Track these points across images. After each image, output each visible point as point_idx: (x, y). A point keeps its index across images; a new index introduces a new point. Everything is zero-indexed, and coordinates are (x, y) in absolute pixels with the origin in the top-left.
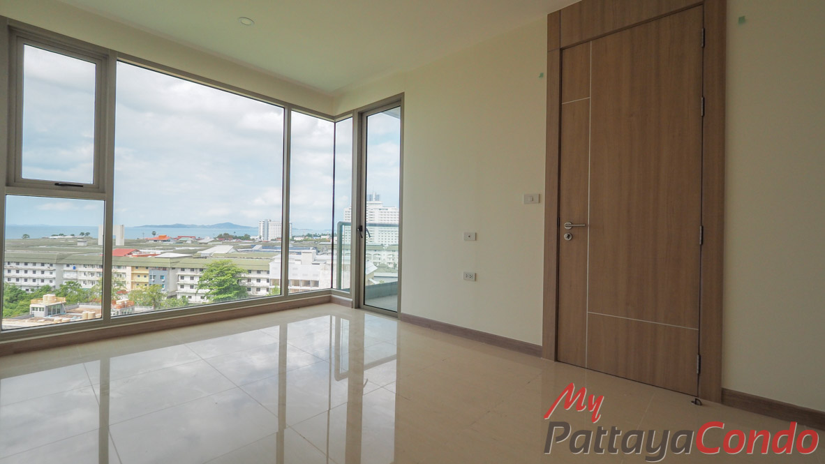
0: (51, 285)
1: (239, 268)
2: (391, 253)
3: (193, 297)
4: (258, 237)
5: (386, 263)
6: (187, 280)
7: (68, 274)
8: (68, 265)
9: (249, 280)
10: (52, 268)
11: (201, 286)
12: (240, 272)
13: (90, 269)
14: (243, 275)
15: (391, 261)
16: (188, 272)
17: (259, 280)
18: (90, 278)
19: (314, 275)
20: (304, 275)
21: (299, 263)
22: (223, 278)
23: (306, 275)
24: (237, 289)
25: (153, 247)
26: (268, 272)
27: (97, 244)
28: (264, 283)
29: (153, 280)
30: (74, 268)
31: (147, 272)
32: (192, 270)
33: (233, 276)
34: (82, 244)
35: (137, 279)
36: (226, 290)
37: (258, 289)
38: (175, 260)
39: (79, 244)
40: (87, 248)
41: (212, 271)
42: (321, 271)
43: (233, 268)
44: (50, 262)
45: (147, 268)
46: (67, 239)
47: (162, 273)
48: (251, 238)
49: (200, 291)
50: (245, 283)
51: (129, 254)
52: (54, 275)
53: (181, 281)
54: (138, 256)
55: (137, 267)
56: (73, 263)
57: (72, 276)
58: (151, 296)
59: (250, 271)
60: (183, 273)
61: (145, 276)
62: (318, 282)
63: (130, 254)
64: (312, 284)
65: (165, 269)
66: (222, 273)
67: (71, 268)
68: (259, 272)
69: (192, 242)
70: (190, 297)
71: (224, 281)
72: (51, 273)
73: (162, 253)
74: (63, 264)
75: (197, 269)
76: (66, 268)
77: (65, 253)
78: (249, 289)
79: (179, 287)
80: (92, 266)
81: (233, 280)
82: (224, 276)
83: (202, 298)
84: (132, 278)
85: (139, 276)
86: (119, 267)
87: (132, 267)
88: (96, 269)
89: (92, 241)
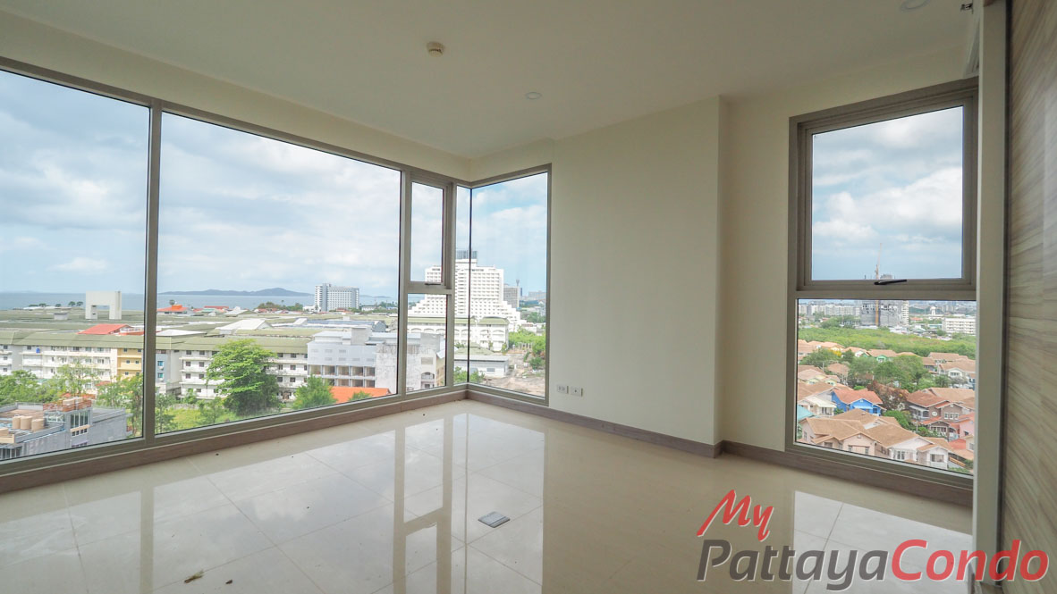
0: (5, 374)
1: (266, 350)
2: (486, 328)
3: (203, 390)
4: (313, 307)
5: (478, 343)
6: (195, 368)
7: (29, 360)
8: (29, 348)
9: (280, 366)
10: (6, 352)
11: (213, 375)
12: (265, 356)
13: (61, 353)
14: (270, 361)
15: (485, 338)
16: (196, 357)
17: (293, 367)
18: (58, 364)
19: (369, 360)
20: (355, 360)
21: (349, 343)
22: (241, 364)
23: (358, 360)
24: (262, 379)
26: (306, 356)
27: (83, 318)
28: (300, 371)
30: (38, 351)
31: (139, 356)
32: (202, 353)
33: (256, 361)
34: (61, 318)
35: (125, 366)
36: (246, 381)
37: (293, 379)
38: (179, 340)
39: (56, 318)
40: (66, 323)
41: (226, 355)
42: (378, 355)
43: (257, 351)
44: (4, 343)
45: (140, 350)
46: (45, 311)
48: (305, 308)
49: (212, 382)
50: (273, 370)
51: (115, 332)
52: (9, 361)
53: (187, 369)
54: (128, 334)
55: (125, 350)
56: (37, 345)
57: (34, 361)
59: (281, 355)
60: (189, 358)
61: (137, 362)
62: (374, 369)
63: (118, 331)
64: (365, 371)
65: (166, 352)
66: (240, 358)
67: (33, 351)
68: (293, 356)
69: (217, 314)
70: (199, 390)
71: (243, 369)
72: (6, 358)
73: (163, 329)
74: (22, 346)
75: (208, 351)
76: (26, 352)
77: (30, 330)
78: (280, 379)
79: (184, 377)
80: (64, 348)
81: (256, 367)
82: (242, 361)
83: (216, 391)
84: (119, 365)
85: (128, 362)
86: (101, 349)
87: (119, 349)
88: (69, 353)
89: (80, 314)
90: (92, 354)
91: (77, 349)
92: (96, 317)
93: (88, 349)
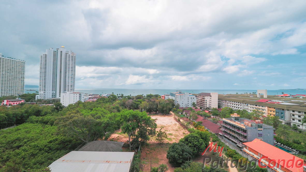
0: (241, 110)
3: (301, 126)
6: (296, 117)
7: (246, 107)
8: (245, 104)
10: (241, 104)
16: (297, 113)
18: (252, 109)
25: (280, 99)
27: (257, 97)
29: (277, 114)
30: (247, 105)
31: (274, 110)
32: (299, 112)
34: (251, 97)
35: (270, 112)
38: (288, 106)
39: (250, 97)
40: (252, 98)
44: (240, 102)
45: (274, 108)
46: (248, 95)
47: (282, 111)
51: (266, 102)
52: (241, 107)
53: (293, 117)
54: (270, 103)
55: (270, 107)
56: (247, 103)
57: (247, 107)
58: (274, 121)
61: (274, 112)
63: (267, 102)
65: (283, 110)
67: (246, 105)
70: (299, 126)
72: (241, 106)
73: (282, 102)
74: (244, 103)
75: (302, 112)
76: (245, 105)
77: (245, 99)
79: (292, 120)
80: (253, 105)
84: (268, 112)
85: (271, 111)
86: (263, 106)
87: (268, 107)
88: (254, 106)
89: (256, 96)
90: (260, 107)
91: (256, 106)
92: (260, 97)
93: (259, 106)
